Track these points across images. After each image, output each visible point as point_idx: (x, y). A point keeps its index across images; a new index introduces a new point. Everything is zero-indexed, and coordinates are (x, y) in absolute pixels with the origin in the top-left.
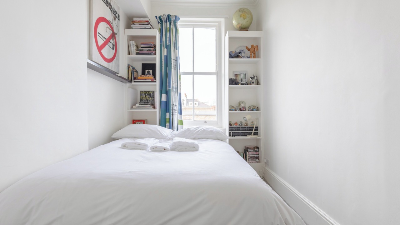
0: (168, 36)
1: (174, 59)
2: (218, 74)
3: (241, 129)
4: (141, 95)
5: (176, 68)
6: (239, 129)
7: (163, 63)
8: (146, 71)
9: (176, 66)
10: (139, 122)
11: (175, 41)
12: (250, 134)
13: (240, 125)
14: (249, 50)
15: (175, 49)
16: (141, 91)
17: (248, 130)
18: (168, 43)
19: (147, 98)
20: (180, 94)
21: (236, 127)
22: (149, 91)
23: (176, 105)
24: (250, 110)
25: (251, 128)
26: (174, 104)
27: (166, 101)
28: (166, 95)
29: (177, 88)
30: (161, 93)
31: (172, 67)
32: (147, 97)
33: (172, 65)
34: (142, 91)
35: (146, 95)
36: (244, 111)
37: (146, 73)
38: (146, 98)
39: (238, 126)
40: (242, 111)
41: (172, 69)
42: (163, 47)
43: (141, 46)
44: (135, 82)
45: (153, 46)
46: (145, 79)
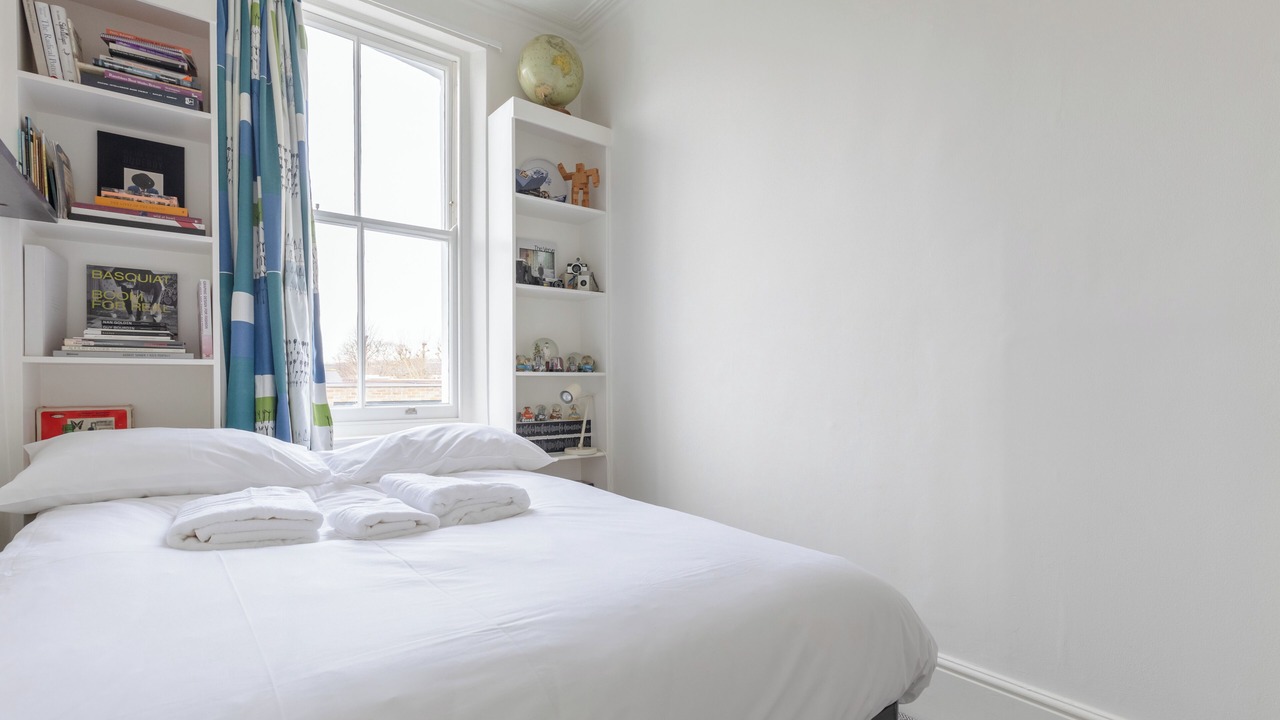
0: (256, 42)
1: (289, 148)
2: (461, 241)
3: (544, 429)
4: (91, 284)
5: (298, 189)
6: (537, 429)
7: (234, 155)
8: (129, 173)
9: (297, 180)
10: (88, 421)
11: (290, 74)
12: (574, 443)
13: (541, 417)
14: (567, 177)
15: (293, 108)
16: (90, 268)
17: (563, 433)
18: (256, 70)
19: (135, 305)
20: (316, 297)
22: (144, 273)
23: (304, 344)
24: (573, 368)
25: (574, 425)
26: (299, 340)
27: (252, 322)
28: (252, 297)
29: (304, 272)
30: (229, 286)
31: (284, 181)
32: (134, 299)
33: (283, 172)
34: (104, 269)
35: (124, 289)
36: (557, 371)
37: (128, 182)
38: (128, 304)
39: (533, 421)
40: (551, 371)
41: (283, 190)
42: (229, 83)
43: (113, 46)
44: (71, 216)
45: (186, 66)
46: (145, 214)
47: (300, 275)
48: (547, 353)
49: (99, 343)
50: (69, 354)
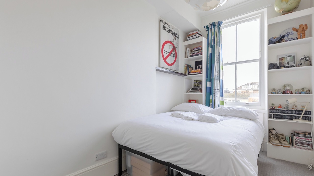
0: (213, 38)
1: (217, 54)
3: (285, 112)
4: (194, 83)
5: (219, 61)
6: (282, 111)
7: (209, 59)
8: (198, 66)
9: (219, 60)
10: (193, 102)
11: (218, 41)
12: (298, 118)
13: (286, 108)
14: (297, 30)
15: (219, 47)
16: (194, 81)
17: (295, 114)
18: (212, 43)
19: (198, 85)
20: (222, 81)
21: (279, 110)
22: (199, 80)
23: (217, 90)
24: (297, 93)
26: (216, 89)
27: (210, 86)
28: (210, 82)
29: (219, 76)
30: (207, 81)
31: (215, 61)
32: (198, 84)
33: (215, 60)
34: (195, 81)
35: (197, 83)
36: (288, 94)
37: (198, 68)
38: (197, 85)
39: (282, 109)
40: (285, 94)
41: (215, 63)
42: (209, 47)
43: (193, 50)
44: (189, 75)
45: (201, 49)
46: (196, 72)
47: (218, 77)
48: (288, 88)
49: (191, 91)
50: (188, 93)
